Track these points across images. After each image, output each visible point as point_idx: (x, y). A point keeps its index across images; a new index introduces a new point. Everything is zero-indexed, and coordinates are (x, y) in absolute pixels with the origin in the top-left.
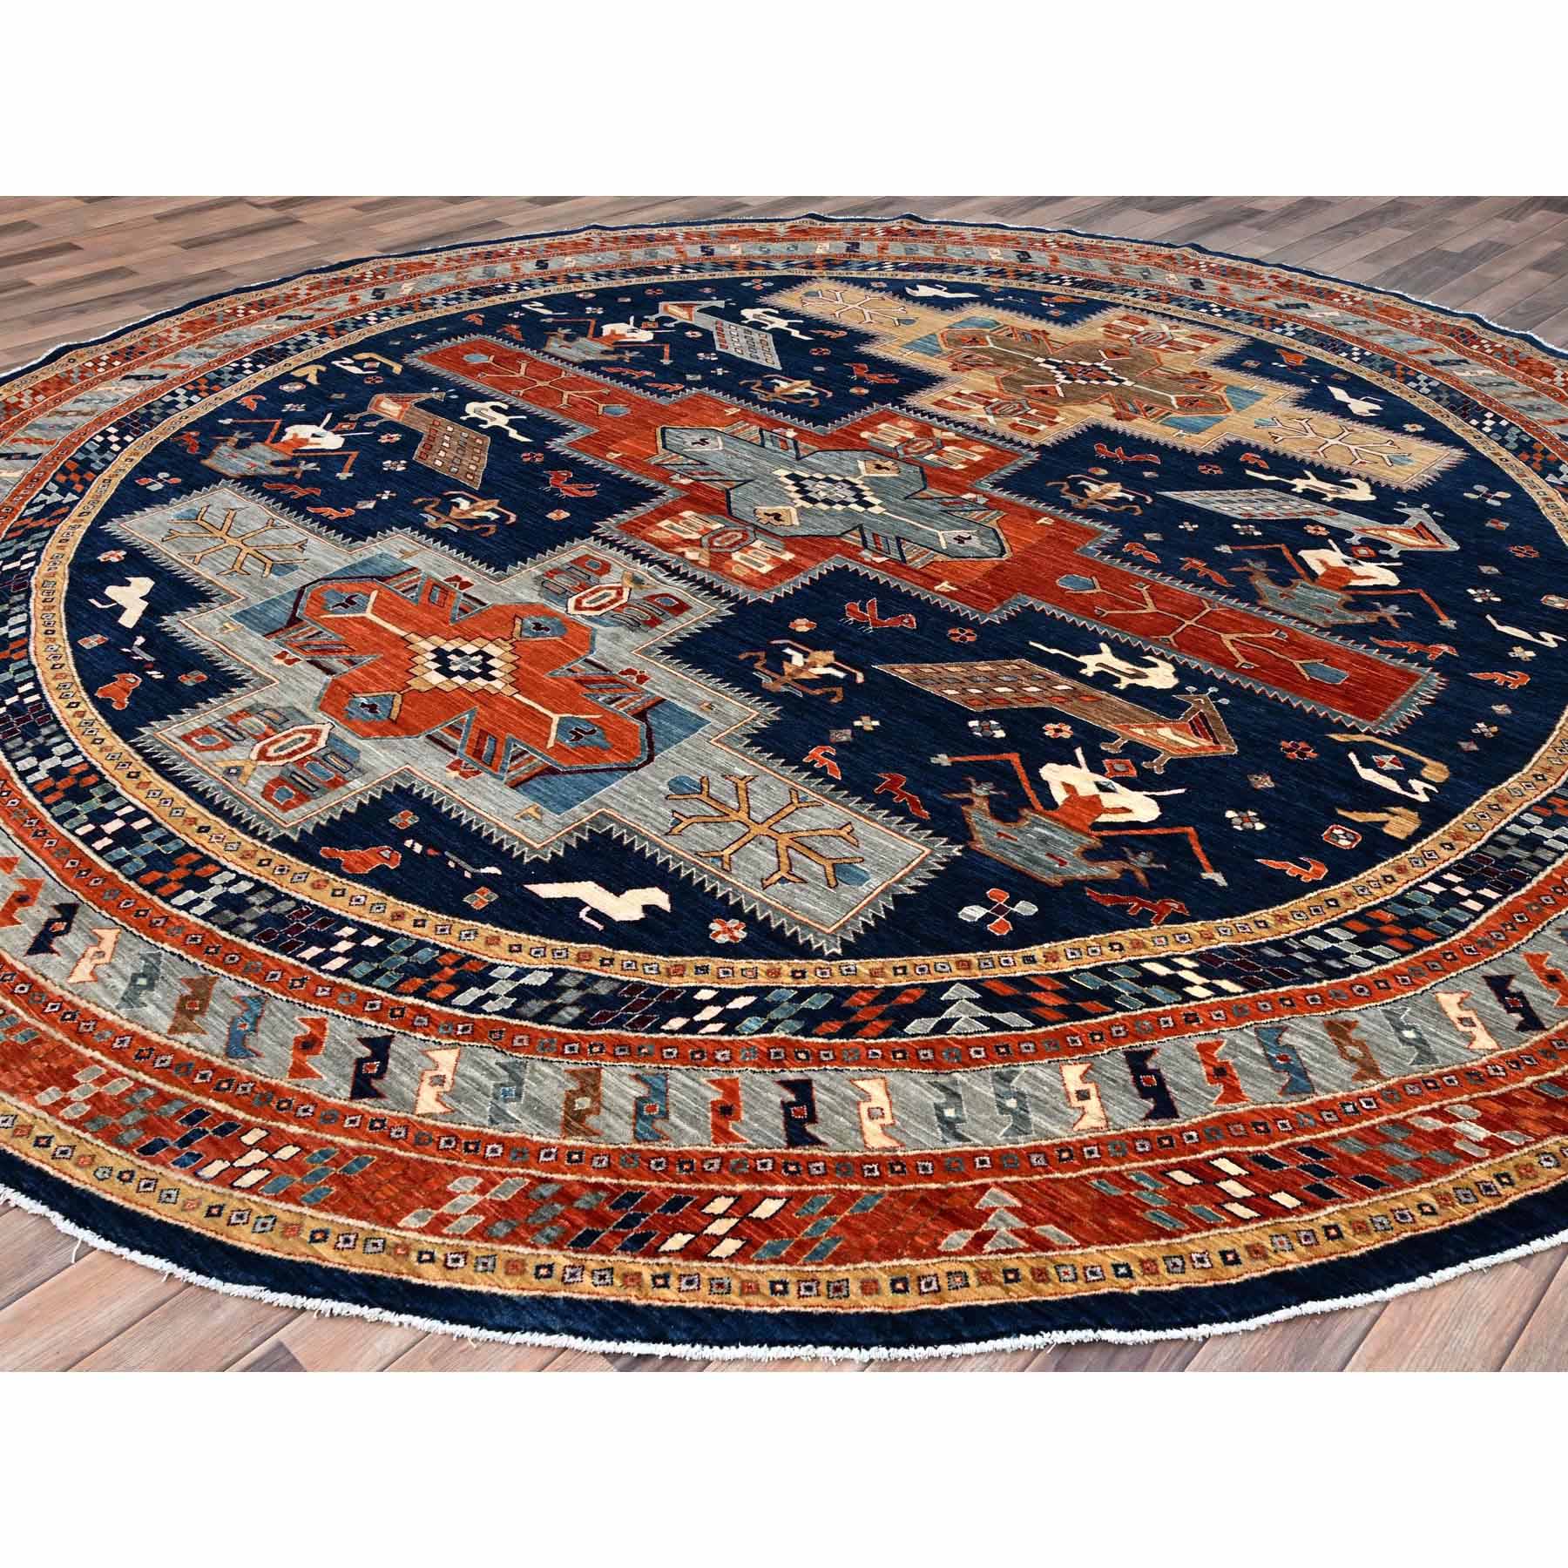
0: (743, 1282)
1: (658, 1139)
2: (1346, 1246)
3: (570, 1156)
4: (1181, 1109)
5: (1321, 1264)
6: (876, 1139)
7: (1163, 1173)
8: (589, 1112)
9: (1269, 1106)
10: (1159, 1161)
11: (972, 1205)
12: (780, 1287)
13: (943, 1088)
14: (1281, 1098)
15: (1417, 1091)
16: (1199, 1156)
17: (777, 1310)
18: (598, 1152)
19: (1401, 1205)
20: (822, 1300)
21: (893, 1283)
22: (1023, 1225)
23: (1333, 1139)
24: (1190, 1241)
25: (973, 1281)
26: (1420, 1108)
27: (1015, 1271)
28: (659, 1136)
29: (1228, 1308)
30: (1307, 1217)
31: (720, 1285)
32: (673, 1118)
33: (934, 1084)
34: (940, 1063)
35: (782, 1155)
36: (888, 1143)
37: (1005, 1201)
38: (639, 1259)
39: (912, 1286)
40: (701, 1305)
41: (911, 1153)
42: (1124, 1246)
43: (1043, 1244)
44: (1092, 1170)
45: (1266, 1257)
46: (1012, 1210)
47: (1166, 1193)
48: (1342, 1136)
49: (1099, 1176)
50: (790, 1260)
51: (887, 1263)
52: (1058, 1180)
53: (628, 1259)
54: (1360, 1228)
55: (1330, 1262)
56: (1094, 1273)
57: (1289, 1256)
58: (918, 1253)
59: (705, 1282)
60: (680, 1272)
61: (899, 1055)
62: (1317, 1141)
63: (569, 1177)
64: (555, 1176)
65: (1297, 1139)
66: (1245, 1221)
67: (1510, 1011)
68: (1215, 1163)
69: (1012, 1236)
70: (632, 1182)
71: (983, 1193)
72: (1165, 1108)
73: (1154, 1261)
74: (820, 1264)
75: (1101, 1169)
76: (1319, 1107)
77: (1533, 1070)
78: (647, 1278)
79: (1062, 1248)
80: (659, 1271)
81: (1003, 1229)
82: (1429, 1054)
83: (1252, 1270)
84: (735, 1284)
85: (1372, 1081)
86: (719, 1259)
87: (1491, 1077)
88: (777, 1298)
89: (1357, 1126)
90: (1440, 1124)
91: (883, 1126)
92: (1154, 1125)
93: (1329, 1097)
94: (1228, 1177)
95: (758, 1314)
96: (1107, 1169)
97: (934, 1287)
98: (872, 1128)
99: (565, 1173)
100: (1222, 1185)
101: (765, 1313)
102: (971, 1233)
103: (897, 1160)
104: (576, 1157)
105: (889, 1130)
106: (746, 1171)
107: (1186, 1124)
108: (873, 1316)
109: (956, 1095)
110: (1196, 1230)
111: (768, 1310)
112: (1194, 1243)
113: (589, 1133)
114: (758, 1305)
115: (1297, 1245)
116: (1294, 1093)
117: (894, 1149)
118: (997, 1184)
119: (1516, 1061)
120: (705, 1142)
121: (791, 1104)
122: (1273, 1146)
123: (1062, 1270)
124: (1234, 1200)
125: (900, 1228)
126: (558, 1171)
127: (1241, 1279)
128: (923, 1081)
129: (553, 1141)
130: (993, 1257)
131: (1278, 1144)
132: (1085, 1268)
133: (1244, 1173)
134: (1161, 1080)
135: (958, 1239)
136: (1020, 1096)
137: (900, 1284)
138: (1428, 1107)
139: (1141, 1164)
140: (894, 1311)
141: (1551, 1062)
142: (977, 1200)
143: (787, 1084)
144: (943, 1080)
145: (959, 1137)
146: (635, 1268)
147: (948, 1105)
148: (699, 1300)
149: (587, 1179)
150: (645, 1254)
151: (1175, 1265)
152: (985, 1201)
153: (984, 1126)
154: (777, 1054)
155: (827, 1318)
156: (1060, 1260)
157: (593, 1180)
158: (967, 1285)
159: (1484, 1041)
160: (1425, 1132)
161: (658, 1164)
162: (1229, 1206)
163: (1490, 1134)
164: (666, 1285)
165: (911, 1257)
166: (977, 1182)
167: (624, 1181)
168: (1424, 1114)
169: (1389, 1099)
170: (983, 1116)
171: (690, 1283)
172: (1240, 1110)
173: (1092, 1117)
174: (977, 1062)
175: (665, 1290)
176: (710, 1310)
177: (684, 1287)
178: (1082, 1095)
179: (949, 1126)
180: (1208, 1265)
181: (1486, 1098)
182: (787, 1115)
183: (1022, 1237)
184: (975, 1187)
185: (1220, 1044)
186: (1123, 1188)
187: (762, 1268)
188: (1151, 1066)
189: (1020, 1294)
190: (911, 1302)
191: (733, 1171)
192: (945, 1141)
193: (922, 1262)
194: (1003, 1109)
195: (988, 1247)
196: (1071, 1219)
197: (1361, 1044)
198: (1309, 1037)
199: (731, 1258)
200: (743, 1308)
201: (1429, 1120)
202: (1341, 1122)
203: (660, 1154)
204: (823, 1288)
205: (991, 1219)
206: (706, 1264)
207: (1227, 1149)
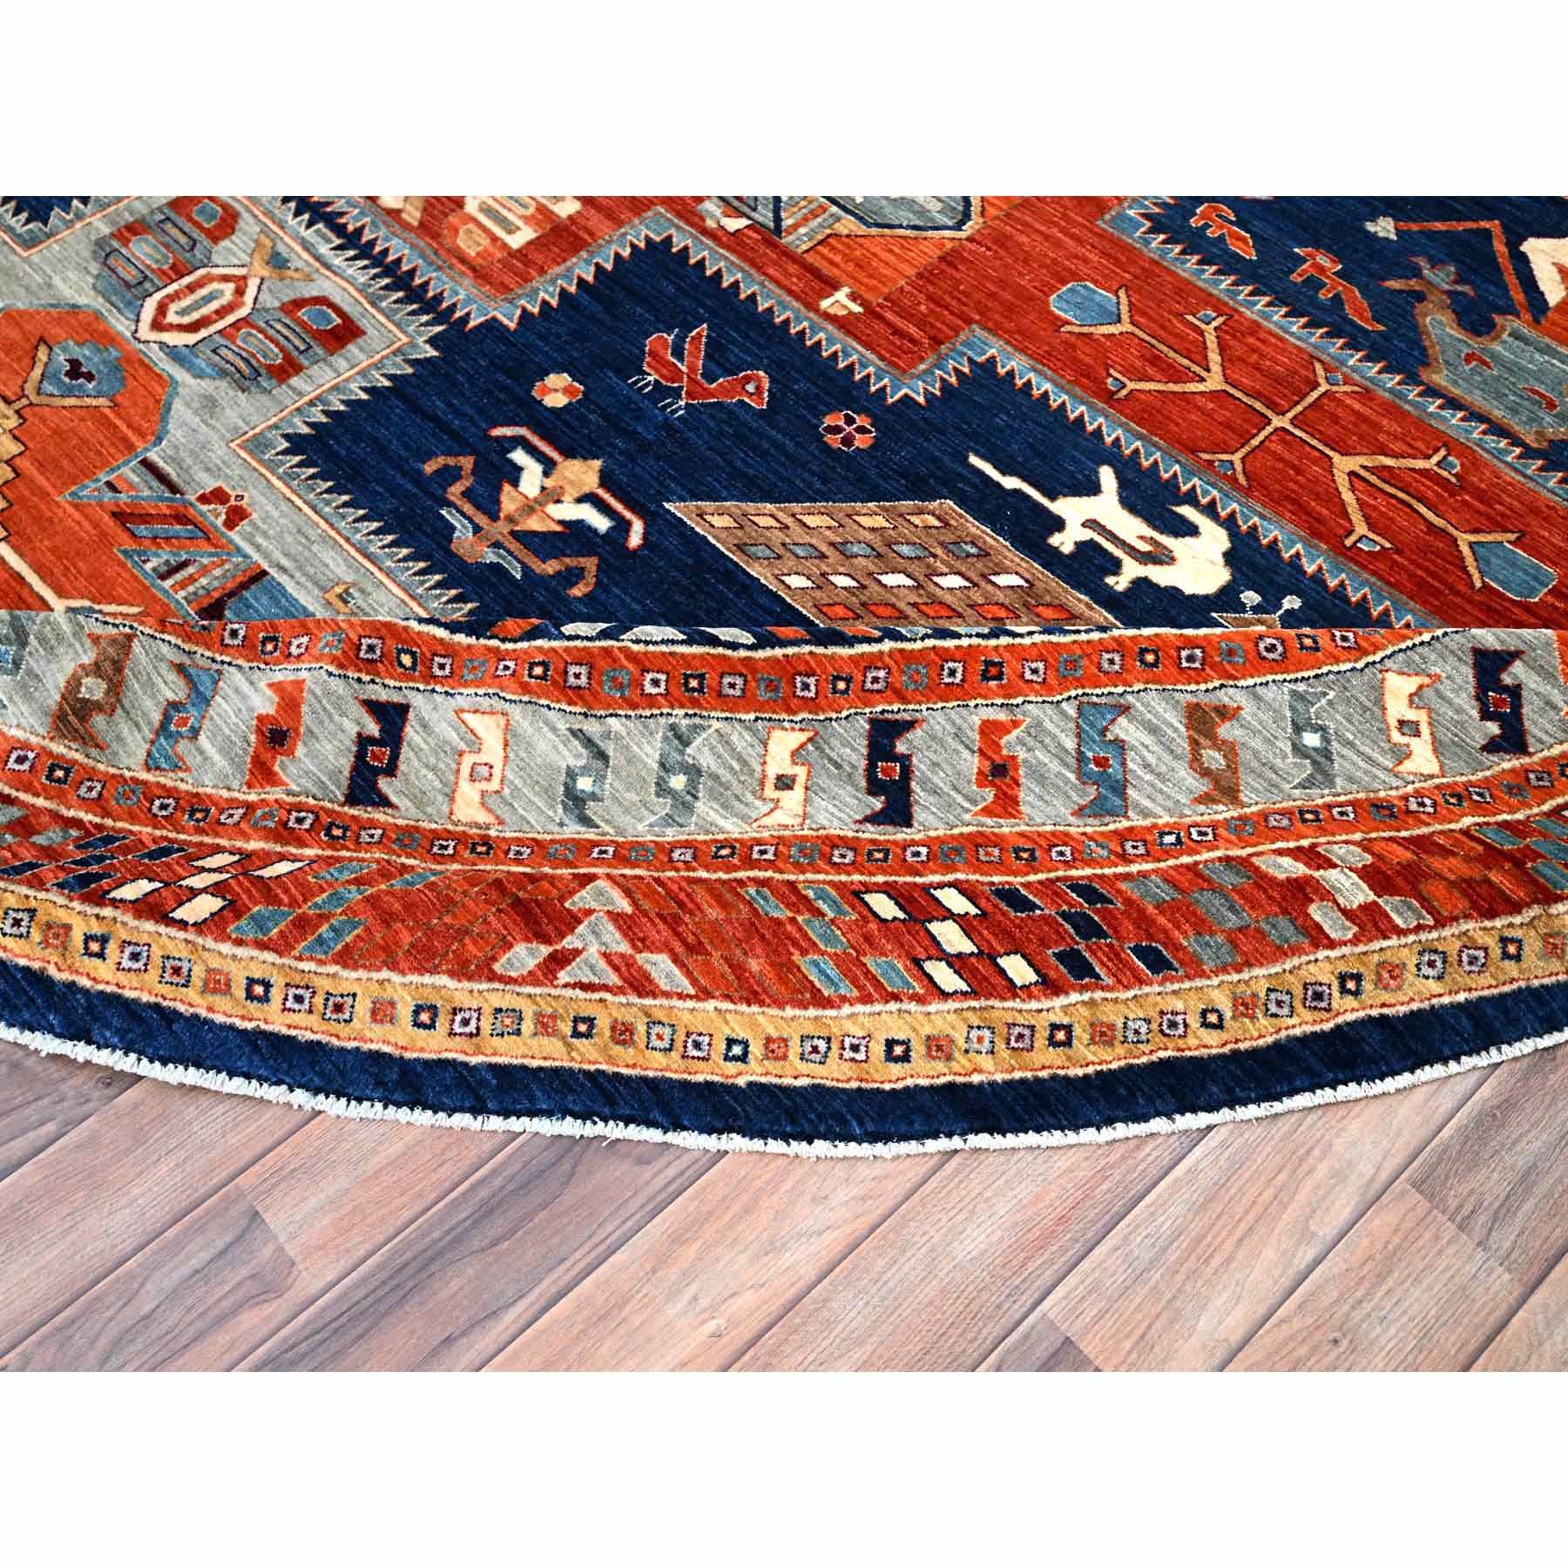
0: (209, 971)
1: (176, 768)
2: (1069, 1058)
3: (52, 769)
4: (919, 815)
5: (1023, 1081)
6: (469, 810)
7: (857, 894)
8: (98, 707)
9: (1049, 828)
10: (857, 877)
11: (562, 899)
12: (259, 990)
13: (588, 742)
14: (1072, 819)
15: (1285, 822)
16: (918, 880)
17: (249, 1026)
18: (91, 775)
19: (1180, 1006)
20: (313, 1020)
21: (418, 1010)
22: (624, 947)
23: (1127, 877)
24: (852, 1016)
25: (527, 1026)
26: (1280, 845)
27: (590, 1021)
28: (178, 765)
29: (861, 1124)
30: (1034, 1005)
31: (177, 971)
32: (203, 739)
33: (576, 733)
34: (595, 695)
35: (329, 812)
36: (482, 817)
37: (611, 901)
38: (76, 904)
39: (442, 1023)
40: (145, 998)
41: (508, 835)
42: (755, 1009)
43: (640, 984)
44: (752, 874)
45: (949, 1058)
46: (615, 917)
47: (849, 928)
48: (1144, 875)
49: (761, 883)
50: (281, 946)
51: (415, 978)
52: (699, 881)
53: (61, 900)
54: (1103, 1035)
55: (1037, 1079)
56: (697, 1045)
57: (986, 1062)
58: (461, 971)
59: (156, 960)
60: (125, 936)
61: (538, 671)
62: (1102, 877)
63: (40, 802)
64: (23, 796)
65: (1074, 873)
66: (945, 995)
67: (1485, 715)
68: (938, 893)
69: (602, 964)
70: (120, 825)
71: (583, 885)
72: (898, 810)
73: (785, 1041)
74: (321, 962)
75: (769, 874)
76: (1122, 836)
77: (1479, 808)
78: (77, 937)
79: (667, 995)
80: (97, 929)
81: (593, 950)
82: (1325, 774)
83: (923, 1073)
84: (198, 972)
85: (1221, 807)
86: (183, 925)
87: (1408, 812)
88: (253, 1006)
89: (1171, 862)
90: (1299, 869)
91: (483, 794)
92: (871, 832)
93: (1147, 822)
94: (948, 915)
95: (223, 1027)
96: (777, 876)
97: (472, 1028)
98: (468, 793)
99: (37, 795)
100: (935, 927)
101: (232, 1027)
102: (545, 950)
103: (486, 841)
104: (60, 773)
105: (489, 801)
106: (271, 825)
107: (917, 837)
108: (377, 1056)
109: (602, 756)
110: (866, 999)
111: (239, 1023)
112: (853, 1019)
113: (88, 740)
114: (227, 1012)
115: (1001, 1045)
116: (1095, 816)
117: (488, 827)
118: (609, 876)
119: (1460, 795)
120: (236, 784)
121: (371, 740)
122: (1032, 878)
123: (656, 1029)
124: (943, 956)
125: (447, 919)
126: (28, 788)
127: (899, 1085)
128: (562, 726)
129: (34, 740)
130: (569, 992)
131: (1041, 876)
132: (688, 1035)
133: (973, 911)
134: (907, 772)
135: (525, 956)
136: (694, 772)
137: (425, 1017)
138: (1292, 845)
139: (830, 878)
140: (408, 1055)
141: (1513, 801)
142: (572, 893)
143: (374, 707)
144: (592, 728)
145: (586, 821)
146: (63, 916)
147: (585, 770)
148: (144, 989)
149: (64, 812)
150: (86, 899)
151: (815, 1050)
152: (583, 899)
153: (626, 811)
154: (371, 648)
155: (315, 1049)
156: (659, 1015)
157: (71, 813)
158: (518, 1032)
159: (1422, 759)
160: (1272, 881)
161: (163, 807)
162: (929, 966)
163: (1372, 897)
164: (101, 955)
165: (452, 974)
166: (582, 871)
167: (109, 822)
168: (1280, 852)
169: (1238, 830)
170: (633, 797)
171: (135, 957)
172: (1006, 830)
173: (787, 813)
174: (651, 701)
175: (97, 961)
176: (157, 1007)
177: (126, 963)
178: (785, 783)
179: (576, 802)
180: (861, 1056)
181: (1390, 839)
182: (360, 756)
183: (616, 969)
184: (575, 876)
185: (1016, 724)
186: (789, 906)
187: (241, 952)
188: (901, 748)
189: (589, 1056)
190: (434, 1045)
191: (254, 827)
192: (561, 825)
193: (467, 985)
194: (662, 789)
195: (563, 976)
196: (694, 949)
197: (1230, 750)
198: (1153, 730)
199: (200, 927)
200: (203, 1013)
201: (1286, 861)
202: (1147, 856)
203: (170, 792)
204: (319, 1000)
205: (581, 929)
206: (162, 929)
207: (960, 876)
